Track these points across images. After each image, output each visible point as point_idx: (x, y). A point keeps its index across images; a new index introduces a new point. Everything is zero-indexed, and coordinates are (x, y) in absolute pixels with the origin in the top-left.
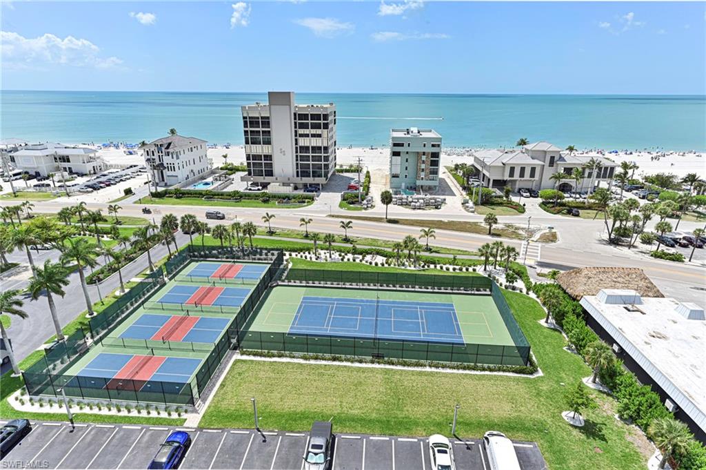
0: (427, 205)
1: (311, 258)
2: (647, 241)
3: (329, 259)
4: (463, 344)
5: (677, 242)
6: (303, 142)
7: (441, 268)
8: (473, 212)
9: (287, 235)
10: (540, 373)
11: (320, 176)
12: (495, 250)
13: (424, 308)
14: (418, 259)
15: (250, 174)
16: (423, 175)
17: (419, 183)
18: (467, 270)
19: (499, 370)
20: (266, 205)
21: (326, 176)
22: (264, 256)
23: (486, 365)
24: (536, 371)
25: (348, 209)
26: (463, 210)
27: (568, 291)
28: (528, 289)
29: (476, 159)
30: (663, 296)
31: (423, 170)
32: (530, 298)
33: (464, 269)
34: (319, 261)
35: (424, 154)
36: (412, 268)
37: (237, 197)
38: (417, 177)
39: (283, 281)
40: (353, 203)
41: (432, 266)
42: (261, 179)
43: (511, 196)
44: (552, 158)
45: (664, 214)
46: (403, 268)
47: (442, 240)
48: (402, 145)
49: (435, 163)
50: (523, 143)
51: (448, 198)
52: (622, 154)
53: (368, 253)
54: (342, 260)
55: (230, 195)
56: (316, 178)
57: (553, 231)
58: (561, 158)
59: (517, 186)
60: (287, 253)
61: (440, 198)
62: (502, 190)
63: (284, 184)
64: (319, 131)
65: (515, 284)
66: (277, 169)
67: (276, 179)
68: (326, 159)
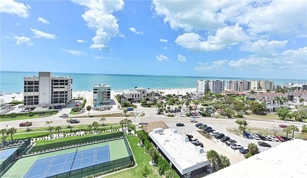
0: (106, 109)
1: (48, 139)
2: (166, 112)
3: (58, 137)
4: (110, 161)
5: (173, 112)
6: (55, 90)
7: (107, 131)
8: (121, 109)
9: (38, 130)
10: (136, 165)
11: (63, 102)
12: (125, 122)
13: (97, 150)
14: (98, 130)
15: (25, 104)
16: (105, 99)
17: (104, 102)
18: (116, 130)
19: (122, 169)
20: (31, 117)
21: (66, 102)
22: (19, 143)
23: (117, 168)
24: (135, 164)
25: (74, 114)
26: (118, 109)
27: (146, 131)
28: (135, 133)
29: (123, 93)
30: (169, 128)
31: (105, 97)
32: (135, 136)
33: (115, 130)
34: (52, 139)
35: (105, 92)
36: (96, 134)
37: (14, 116)
38: (103, 100)
39: (27, 154)
40: (76, 111)
41: (103, 131)
42: (31, 106)
43: (133, 103)
44: (143, 91)
45: (169, 104)
46: (92, 134)
47: (109, 121)
48: (97, 90)
49: (109, 95)
50: (136, 87)
51: (114, 106)
52: (161, 89)
53: (77, 131)
54: (64, 136)
55: (9, 115)
56: (60, 103)
57: (143, 112)
58: (145, 91)
59: (135, 100)
60: (34, 139)
61: (110, 106)
62: (130, 101)
63: (44, 107)
64: (63, 86)
65: (131, 132)
66: (40, 101)
67: (40, 105)
68: (66, 96)
